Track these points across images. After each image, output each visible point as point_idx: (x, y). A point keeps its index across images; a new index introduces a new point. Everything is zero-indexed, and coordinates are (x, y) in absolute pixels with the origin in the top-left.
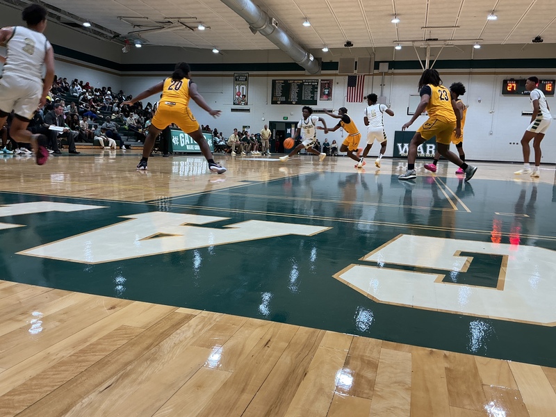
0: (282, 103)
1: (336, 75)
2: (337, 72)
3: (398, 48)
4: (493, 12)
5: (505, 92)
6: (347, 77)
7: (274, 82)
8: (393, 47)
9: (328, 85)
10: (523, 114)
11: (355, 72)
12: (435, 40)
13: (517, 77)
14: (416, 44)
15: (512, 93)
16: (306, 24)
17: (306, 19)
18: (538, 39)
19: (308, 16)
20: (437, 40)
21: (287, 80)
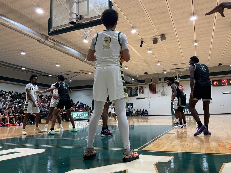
1: (144, 84)
2: (145, 83)
6: (149, 85)
8: (164, 73)
9: (142, 88)
10: (223, 93)
11: (152, 83)
12: (179, 69)
13: (217, 79)
14: (172, 71)
15: (217, 85)
16: (127, 68)
18: (220, 64)
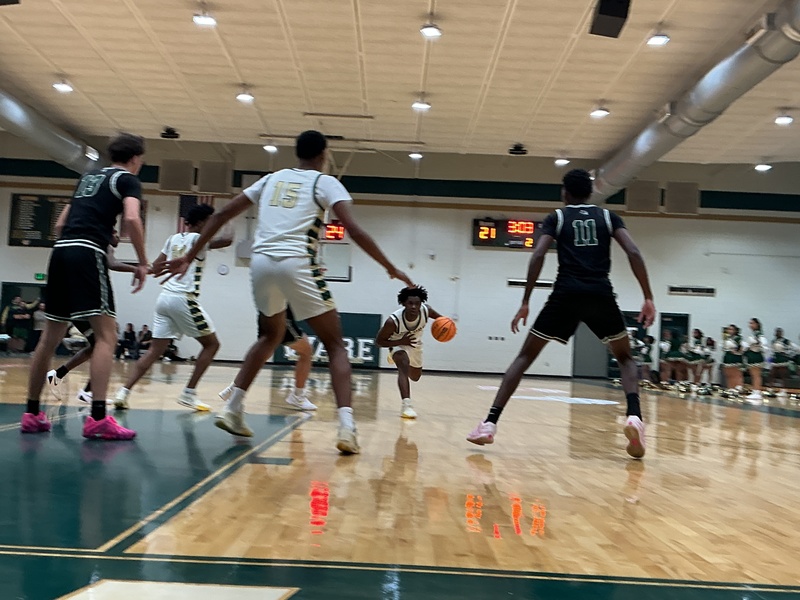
0: (34, 243)
1: (154, 192)
2: (156, 186)
3: (271, 149)
4: (423, 96)
5: (477, 242)
6: (178, 198)
7: (16, 199)
8: (262, 146)
10: (511, 283)
11: (195, 189)
12: (336, 137)
13: (496, 215)
15: (488, 243)
16: (63, 88)
17: (63, 78)
18: (518, 149)
19: (67, 71)
20: (340, 138)
21: (44, 196)
